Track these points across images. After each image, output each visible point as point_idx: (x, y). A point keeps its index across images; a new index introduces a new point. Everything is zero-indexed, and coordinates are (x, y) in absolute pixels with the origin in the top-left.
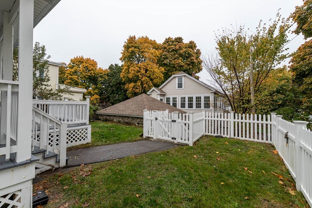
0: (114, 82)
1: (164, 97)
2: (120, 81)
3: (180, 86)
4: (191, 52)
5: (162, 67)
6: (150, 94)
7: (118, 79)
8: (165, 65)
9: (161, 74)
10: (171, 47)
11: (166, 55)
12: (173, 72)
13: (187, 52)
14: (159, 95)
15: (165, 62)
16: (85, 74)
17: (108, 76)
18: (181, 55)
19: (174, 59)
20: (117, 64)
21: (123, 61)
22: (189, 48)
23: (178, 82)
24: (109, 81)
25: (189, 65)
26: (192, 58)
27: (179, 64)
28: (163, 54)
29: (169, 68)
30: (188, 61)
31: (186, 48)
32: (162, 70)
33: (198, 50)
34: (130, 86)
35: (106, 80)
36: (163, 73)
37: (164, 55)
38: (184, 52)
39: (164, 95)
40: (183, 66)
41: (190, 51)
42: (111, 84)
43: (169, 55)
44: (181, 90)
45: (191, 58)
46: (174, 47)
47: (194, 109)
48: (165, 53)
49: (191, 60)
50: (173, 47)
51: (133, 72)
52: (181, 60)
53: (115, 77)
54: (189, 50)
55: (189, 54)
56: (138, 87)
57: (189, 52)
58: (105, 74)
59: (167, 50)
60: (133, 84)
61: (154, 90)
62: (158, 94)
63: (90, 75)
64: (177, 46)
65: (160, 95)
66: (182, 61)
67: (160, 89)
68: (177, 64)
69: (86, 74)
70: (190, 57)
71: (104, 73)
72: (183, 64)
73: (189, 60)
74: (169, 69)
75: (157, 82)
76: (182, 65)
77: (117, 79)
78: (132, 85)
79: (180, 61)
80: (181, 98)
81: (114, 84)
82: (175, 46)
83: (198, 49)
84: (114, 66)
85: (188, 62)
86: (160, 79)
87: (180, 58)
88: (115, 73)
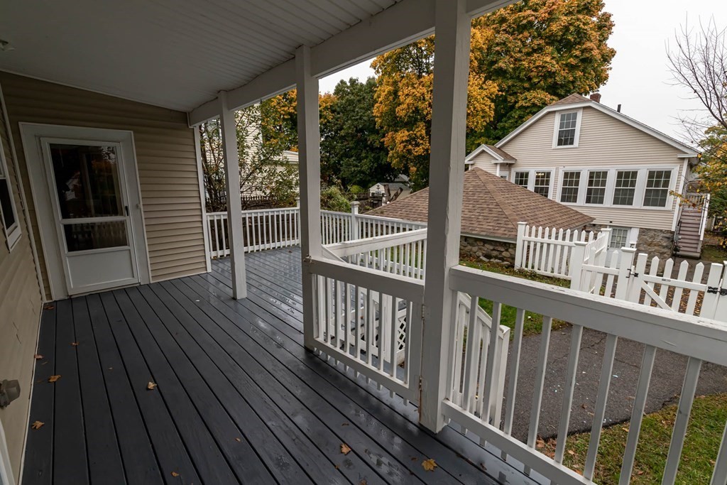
0: (349, 128)
1: (510, 170)
2: (365, 125)
3: (566, 138)
4: (586, 27)
5: (491, 82)
6: (471, 162)
7: (361, 119)
8: (501, 73)
9: (489, 102)
10: (522, 14)
11: (504, 44)
12: (521, 93)
13: (572, 28)
14: (498, 167)
15: (501, 64)
16: (283, 110)
17: (333, 111)
18: (551, 39)
19: (529, 54)
20: (354, 78)
21: (380, 70)
22: (579, 12)
23: (561, 126)
24: (336, 124)
25: (572, 68)
26: (588, 44)
27: (543, 67)
28: (498, 40)
29: (510, 83)
30: (571, 56)
31: (570, 13)
32: (493, 90)
33: (607, 17)
34: (398, 138)
35: (329, 122)
36: (492, 100)
37: (498, 44)
38: (561, 30)
39: (510, 165)
40: (554, 73)
41: (584, 24)
42: (342, 133)
43: (514, 43)
44: (565, 152)
45: (584, 46)
46: (533, 13)
47: (609, 206)
48: (501, 37)
49: (583, 51)
50: (528, 16)
51: (409, 100)
52: (552, 53)
53: (352, 114)
54: (578, 19)
55: (579, 31)
56: (421, 142)
57: (582, 26)
58: (326, 108)
59: (509, 26)
60: (407, 133)
61: (483, 152)
62: (496, 164)
63: (293, 111)
64: (542, 11)
65: (502, 165)
66: (553, 58)
67: (499, 148)
68: (537, 67)
69: (286, 109)
70: (579, 43)
71: (324, 105)
72: (556, 66)
73: (578, 53)
74: (509, 87)
75: (476, 127)
76: (554, 69)
77: (357, 120)
78: (403, 135)
79: (548, 59)
80: (566, 174)
81: (350, 131)
82: (536, 10)
83: (605, 14)
84: (349, 84)
85: (572, 59)
86: (483, 117)
87: (550, 49)
88: (350, 102)
